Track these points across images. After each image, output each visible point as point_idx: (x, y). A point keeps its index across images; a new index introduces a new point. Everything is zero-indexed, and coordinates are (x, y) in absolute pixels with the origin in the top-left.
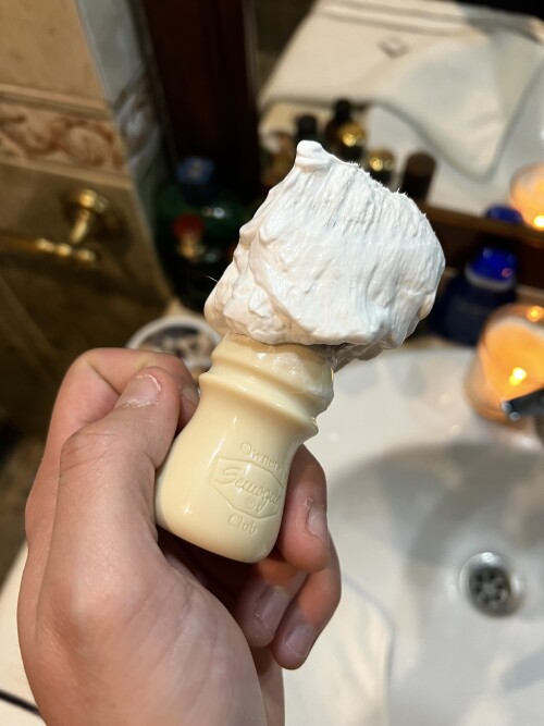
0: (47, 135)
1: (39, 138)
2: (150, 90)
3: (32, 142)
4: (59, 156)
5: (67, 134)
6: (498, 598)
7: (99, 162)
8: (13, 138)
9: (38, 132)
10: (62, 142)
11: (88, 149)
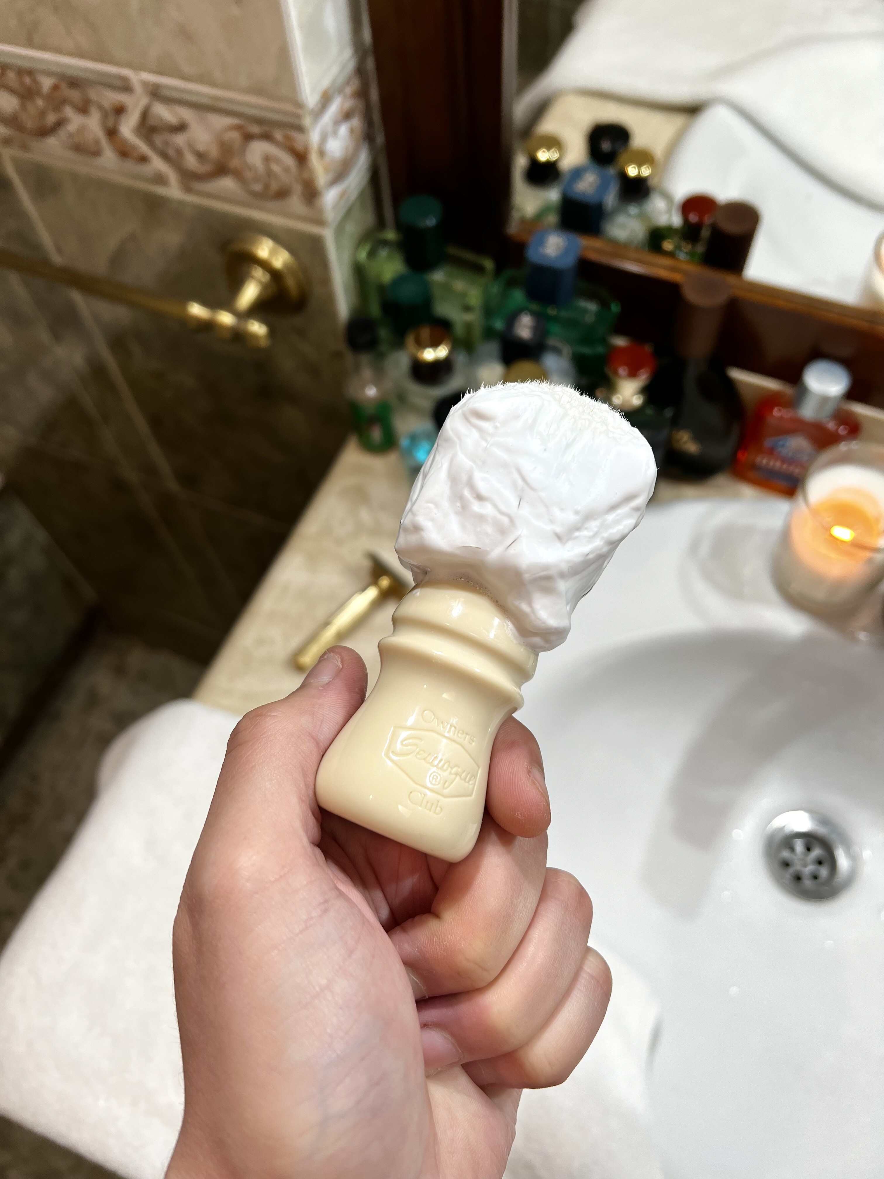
0: (214, 152)
1: (201, 156)
2: (362, 94)
3: (191, 161)
4: (227, 183)
5: (243, 151)
6: (815, 877)
7: (282, 194)
8: (164, 156)
9: (201, 148)
10: (235, 163)
11: (270, 173)
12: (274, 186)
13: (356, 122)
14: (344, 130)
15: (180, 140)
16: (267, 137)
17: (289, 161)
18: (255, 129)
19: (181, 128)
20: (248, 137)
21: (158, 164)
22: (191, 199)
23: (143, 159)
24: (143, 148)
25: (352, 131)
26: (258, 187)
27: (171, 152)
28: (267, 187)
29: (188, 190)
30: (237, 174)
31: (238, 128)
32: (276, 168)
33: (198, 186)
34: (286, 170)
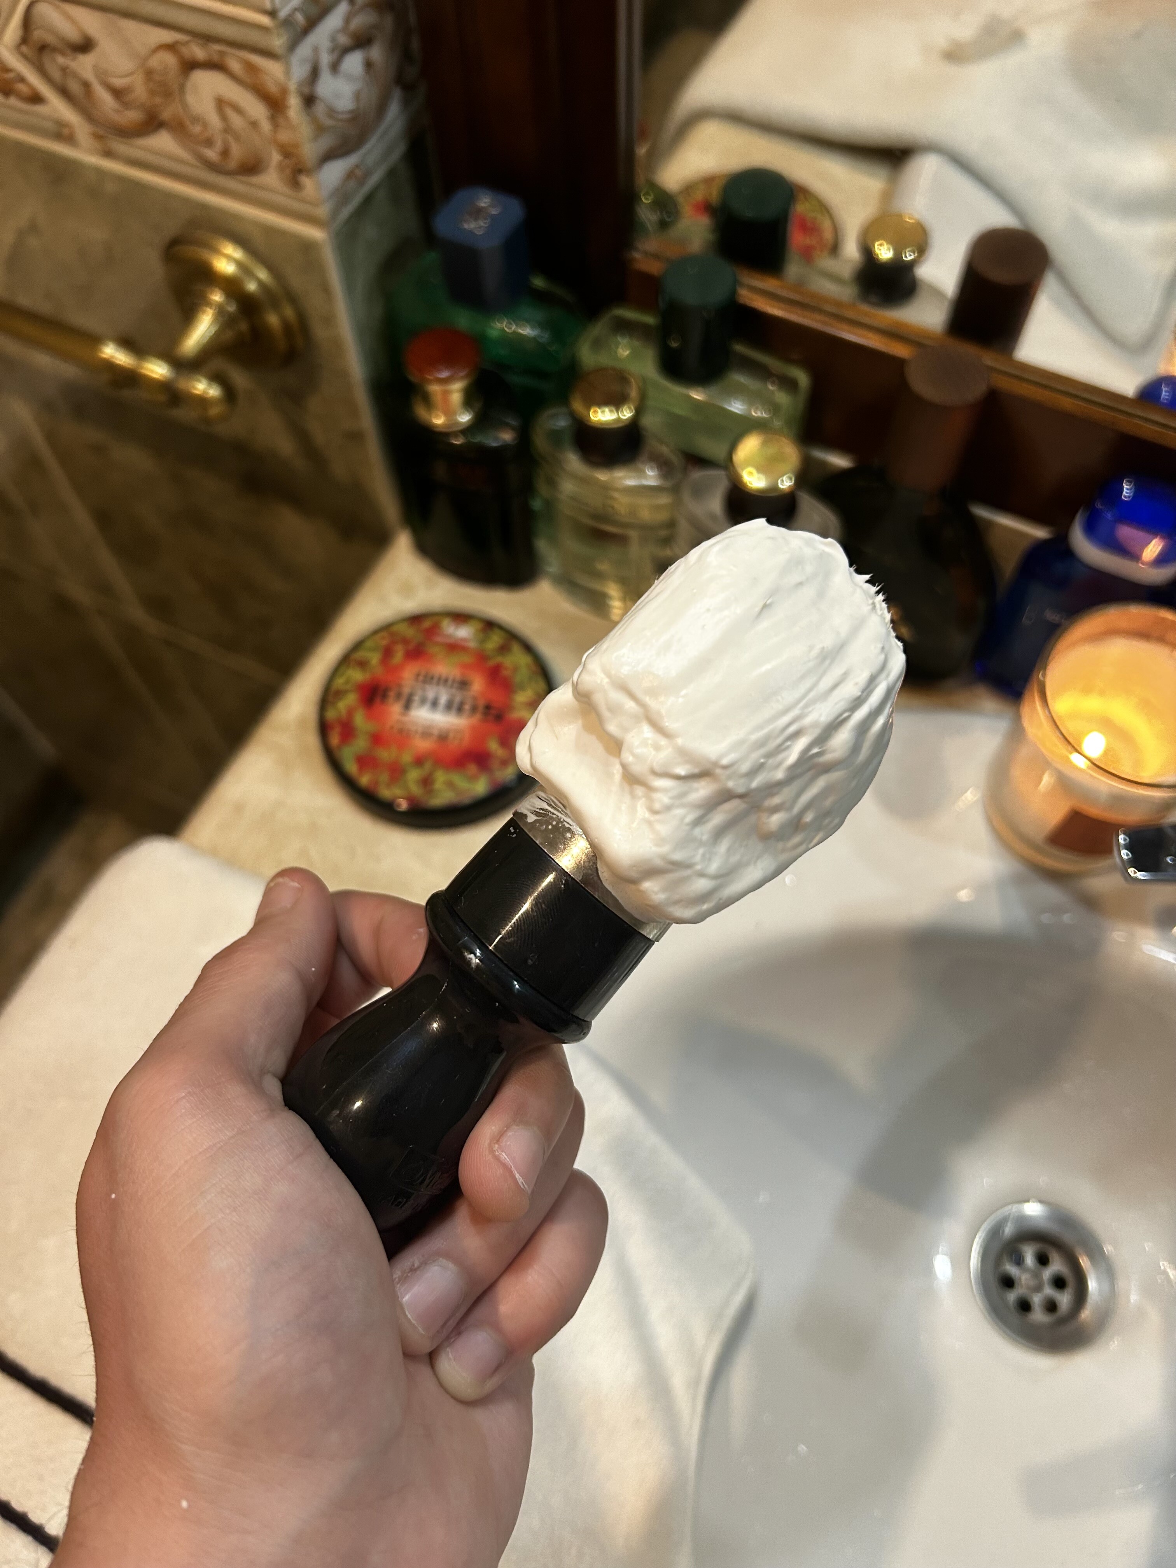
0: (139, 88)
3: (106, 103)
4: (165, 144)
5: (182, 88)
6: (1051, 1307)
7: (251, 167)
8: (64, 92)
9: (118, 82)
10: (172, 110)
11: (228, 129)
12: (237, 152)
13: (376, 52)
14: (354, 62)
15: (84, 65)
16: (216, 66)
17: (257, 110)
18: (199, 52)
19: (85, 46)
20: (190, 66)
21: (58, 109)
23: (36, 99)
24: (33, 79)
25: (368, 65)
26: (212, 154)
27: (75, 87)
28: (225, 153)
29: (108, 154)
30: (178, 128)
31: (171, 47)
32: (236, 121)
33: (121, 147)
34: (254, 124)
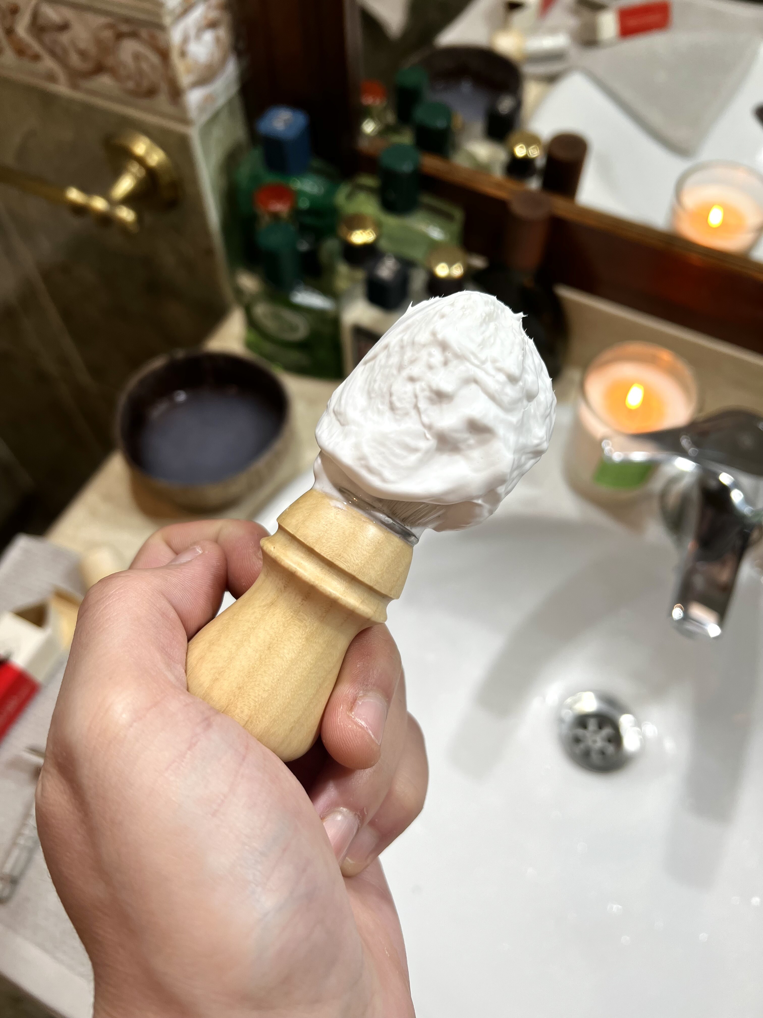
0: (93, 50)
1: (83, 54)
3: (75, 60)
4: (106, 81)
5: (116, 49)
6: (603, 753)
7: (151, 92)
8: (53, 54)
9: (82, 46)
10: (110, 61)
11: (140, 71)
12: (145, 84)
13: (223, 33)
14: (208, 37)
15: (64, 38)
16: (134, 35)
17: (155, 59)
18: (124, 28)
19: (64, 27)
20: (120, 36)
21: (48, 63)
22: (78, 95)
23: (36, 58)
24: (36, 47)
25: (218, 39)
26: (131, 85)
27: (58, 50)
28: (139, 85)
29: (75, 87)
30: (113, 72)
31: (110, 26)
32: (145, 66)
33: (84, 83)
34: (154, 68)
